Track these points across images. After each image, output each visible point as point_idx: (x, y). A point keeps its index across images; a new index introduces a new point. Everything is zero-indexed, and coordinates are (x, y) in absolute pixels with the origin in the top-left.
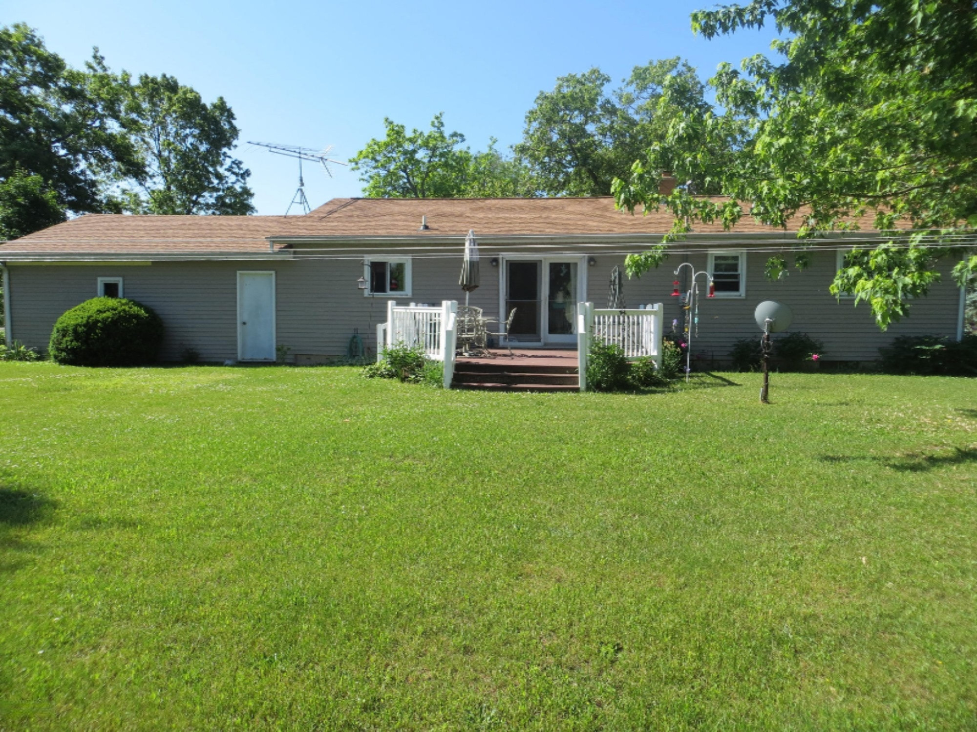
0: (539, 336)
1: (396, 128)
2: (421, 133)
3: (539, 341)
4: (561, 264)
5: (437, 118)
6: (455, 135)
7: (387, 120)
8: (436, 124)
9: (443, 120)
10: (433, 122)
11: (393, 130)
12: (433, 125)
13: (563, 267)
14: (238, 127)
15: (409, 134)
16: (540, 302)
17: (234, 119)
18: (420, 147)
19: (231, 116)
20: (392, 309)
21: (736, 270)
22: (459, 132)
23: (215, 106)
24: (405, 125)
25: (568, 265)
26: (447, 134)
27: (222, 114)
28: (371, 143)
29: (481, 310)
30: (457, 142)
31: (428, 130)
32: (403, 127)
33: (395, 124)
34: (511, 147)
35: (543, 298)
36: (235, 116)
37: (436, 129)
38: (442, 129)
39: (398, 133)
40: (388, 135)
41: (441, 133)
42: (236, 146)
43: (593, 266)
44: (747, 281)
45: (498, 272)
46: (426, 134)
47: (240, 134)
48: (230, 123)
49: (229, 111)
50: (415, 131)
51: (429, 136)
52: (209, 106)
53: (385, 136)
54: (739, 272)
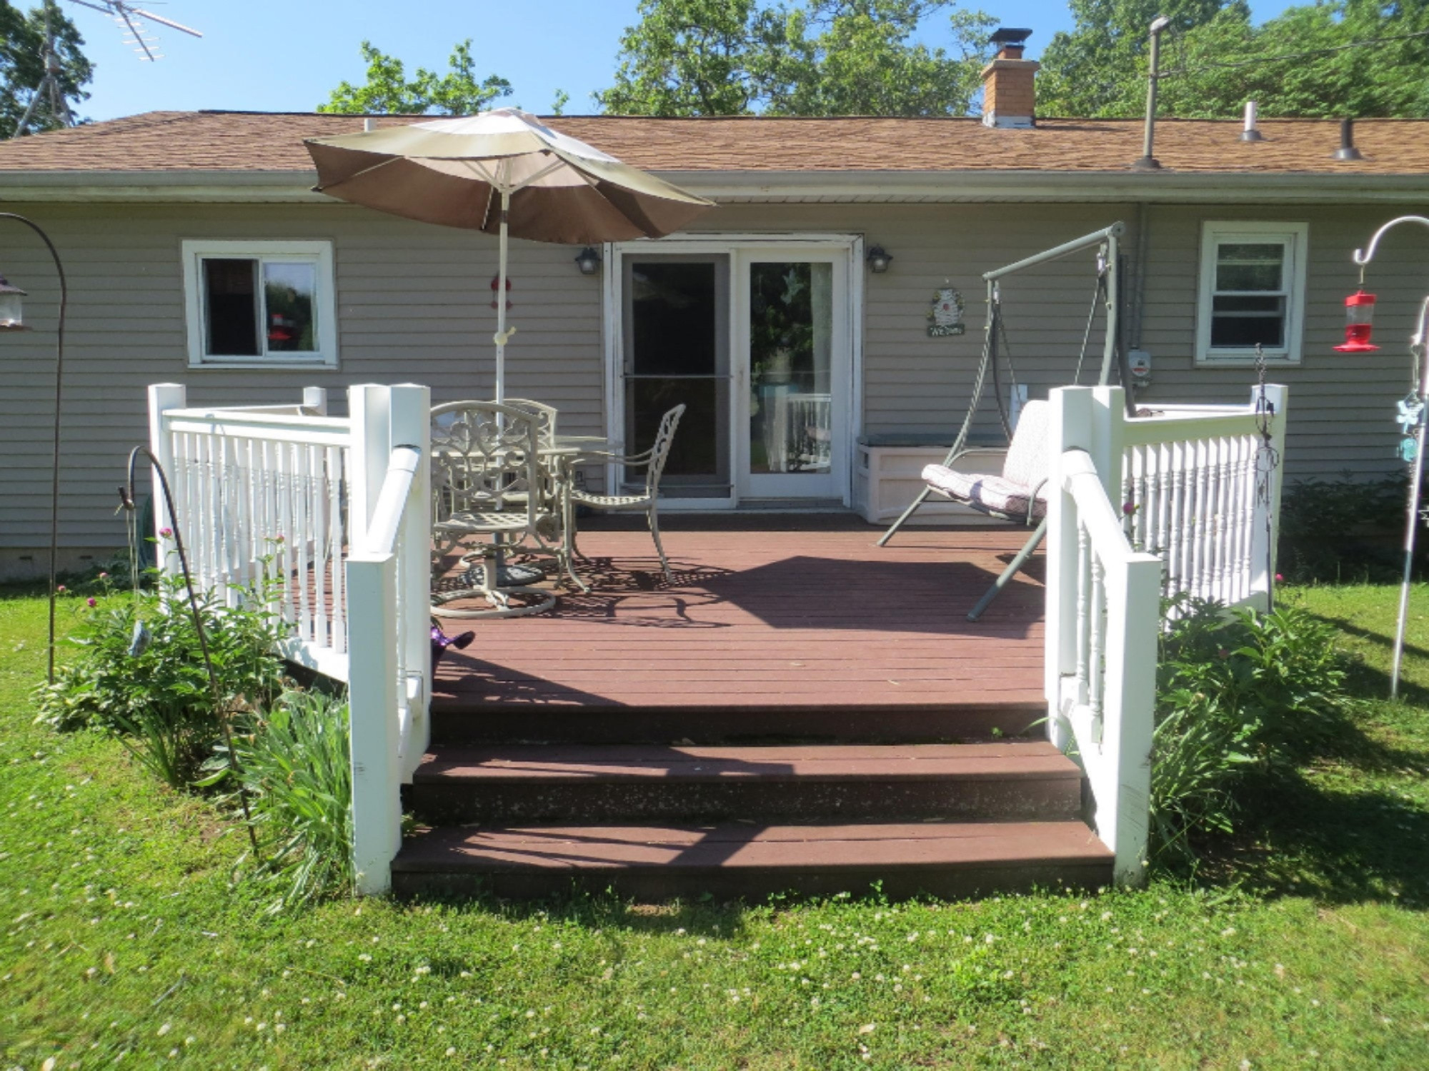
0: (726, 479)
1: (386, 64)
2: (433, 76)
3: (726, 493)
4: (783, 268)
5: (461, 50)
6: (494, 81)
7: (366, 47)
8: (459, 61)
9: (471, 53)
10: (454, 59)
11: (380, 66)
12: (454, 62)
13: (790, 278)
14: (91, 60)
15: (411, 77)
16: (726, 383)
17: (82, 43)
18: (432, 101)
19: (73, 37)
20: (164, 420)
21: (1276, 285)
22: (501, 77)
23: (39, 17)
24: (403, 61)
25: (803, 270)
26: (479, 81)
27: (54, 33)
28: (340, 89)
29: (552, 412)
30: (497, 93)
31: (445, 72)
32: (398, 63)
33: (383, 55)
34: (596, 95)
35: (733, 370)
36: (83, 37)
37: (459, 71)
38: (471, 70)
39: (389, 73)
40: (371, 76)
41: (469, 77)
42: (88, 96)
43: (883, 271)
44: (1308, 316)
45: (600, 291)
46: (442, 79)
47: (96, 73)
48: (73, 51)
49: (68, 26)
50: (421, 73)
51: (448, 82)
52: (27, 16)
53: (366, 78)
54: (1285, 290)
